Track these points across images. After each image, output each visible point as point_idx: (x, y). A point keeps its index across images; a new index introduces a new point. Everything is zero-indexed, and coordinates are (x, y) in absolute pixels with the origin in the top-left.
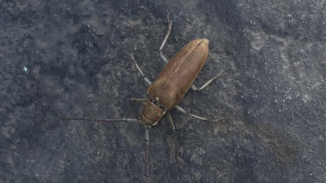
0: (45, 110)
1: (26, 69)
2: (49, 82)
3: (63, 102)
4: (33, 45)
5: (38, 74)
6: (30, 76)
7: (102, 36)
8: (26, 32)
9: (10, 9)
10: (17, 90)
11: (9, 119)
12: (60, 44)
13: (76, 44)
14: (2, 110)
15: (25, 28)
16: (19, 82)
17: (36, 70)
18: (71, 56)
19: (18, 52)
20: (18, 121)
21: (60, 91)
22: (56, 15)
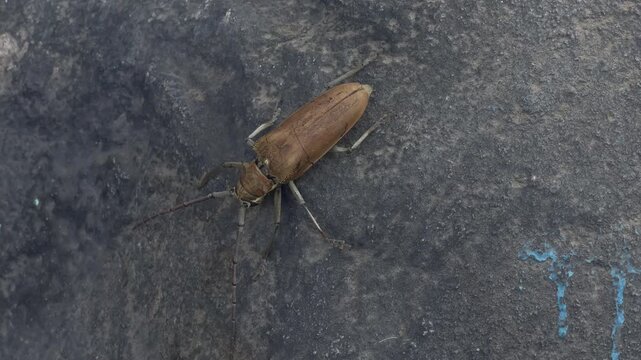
0: (52, 270)
1: (37, 202)
2: (63, 228)
3: (74, 264)
4: (50, 168)
5: (51, 214)
6: (42, 214)
7: (126, 180)
8: (44, 146)
9: (27, 108)
10: (24, 229)
11: (10, 271)
12: (81, 176)
13: (100, 183)
14: (3, 254)
15: (43, 140)
16: (28, 219)
17: (50, 206)
18: (91, 199)
19: (31, 174)
20: (20, 276)
21: (74, 246)
22: (81, 131)
